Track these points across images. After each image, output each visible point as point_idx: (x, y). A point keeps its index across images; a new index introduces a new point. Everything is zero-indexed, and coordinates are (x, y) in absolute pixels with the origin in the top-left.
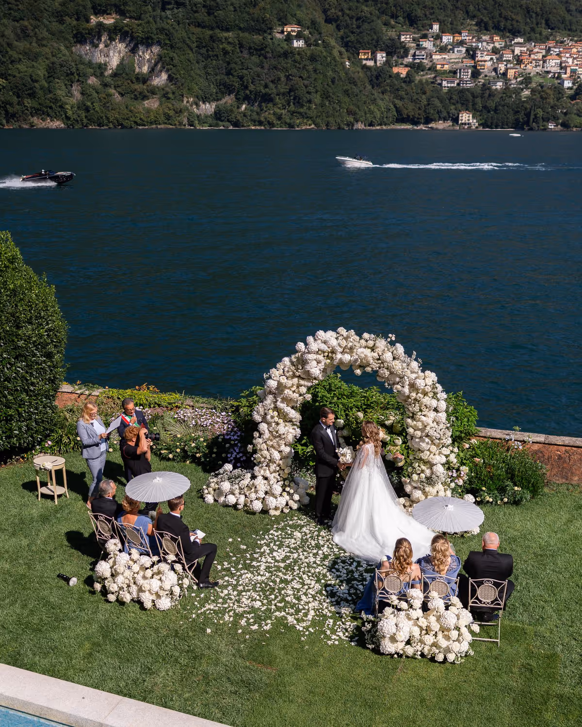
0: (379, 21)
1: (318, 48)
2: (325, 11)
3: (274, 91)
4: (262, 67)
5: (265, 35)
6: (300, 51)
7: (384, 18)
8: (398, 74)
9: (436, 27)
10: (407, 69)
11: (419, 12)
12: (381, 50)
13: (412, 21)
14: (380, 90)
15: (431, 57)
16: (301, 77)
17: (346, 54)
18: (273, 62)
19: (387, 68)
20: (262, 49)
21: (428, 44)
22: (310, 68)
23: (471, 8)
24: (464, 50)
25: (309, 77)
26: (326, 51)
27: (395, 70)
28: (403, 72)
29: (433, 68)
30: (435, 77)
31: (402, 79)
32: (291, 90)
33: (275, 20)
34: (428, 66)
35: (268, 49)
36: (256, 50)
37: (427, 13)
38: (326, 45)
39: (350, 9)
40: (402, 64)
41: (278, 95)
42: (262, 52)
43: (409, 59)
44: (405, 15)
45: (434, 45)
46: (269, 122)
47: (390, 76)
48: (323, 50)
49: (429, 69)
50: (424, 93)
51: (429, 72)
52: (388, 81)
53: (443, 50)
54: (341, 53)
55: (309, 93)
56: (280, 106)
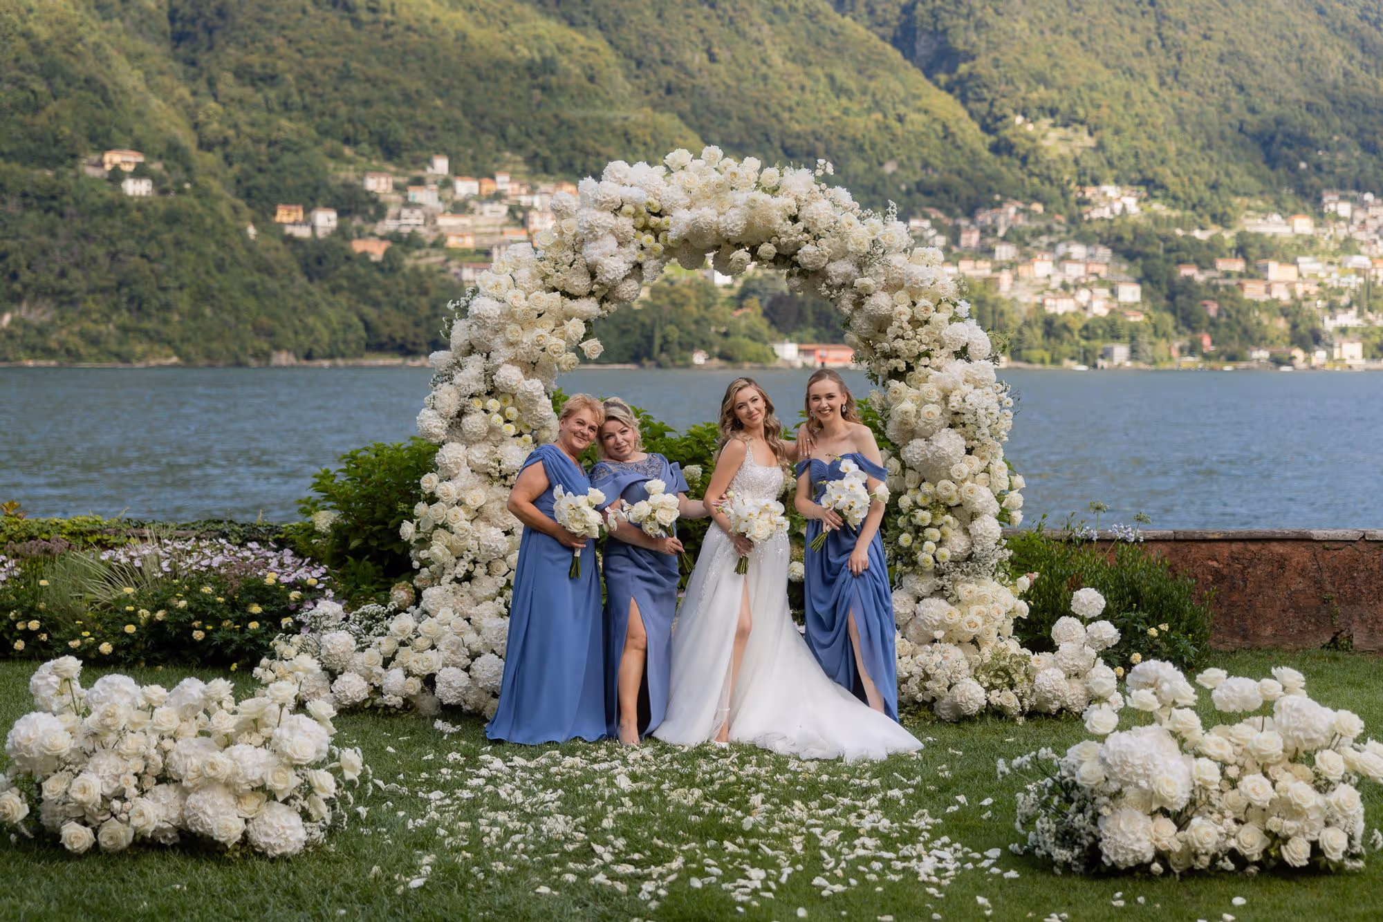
0: (318, 151)
1: (184, 199)
2: (196, 126)
3: (84, 285)
4: (53, 235)
5: (61, 169)
6: (142, 205)
7: (329, 143)
8: (365, 255)
9: (441, 165)
10: (385, 245)
11: (403, 134)
12: (327, 206)
13: (390, 151)
14: (326, 286)
15: (435, 222)
16: (143, 256)
17: (247, 213)
18: (78, 224)
19: (338, 241)
20: (53, 198)
21: (426, 196)
22: (167, 237)
23: (512, 130)
24: (504, 209)
25: (164, 256)
26: (203, 205)
27: (358, 246)
28: (377, 250)
29: (438, 244)
30: (447, 261)
31: (376, 264)
32: (121, 284)
33: (84, 140)
34: (429, 241)
35: (66, 199)
36: (39, 198)
37: (421, 137)
38: (202, 194)
39: (252, 125)
40: (372, 234)
41: (91, 291)
42: (55, 204)
43: (389, 225)
44: (375, 138)
45: (440, 199)
46: (68, 352)
47: (348, 258)
48: (195, 202)
49: (434, 245)
50: (425, 292)
51: (433, 251)
52: (344, 268)
53: (460, 208)
54: (235, 210)
55: (164, 289)
56: (95, 316)
